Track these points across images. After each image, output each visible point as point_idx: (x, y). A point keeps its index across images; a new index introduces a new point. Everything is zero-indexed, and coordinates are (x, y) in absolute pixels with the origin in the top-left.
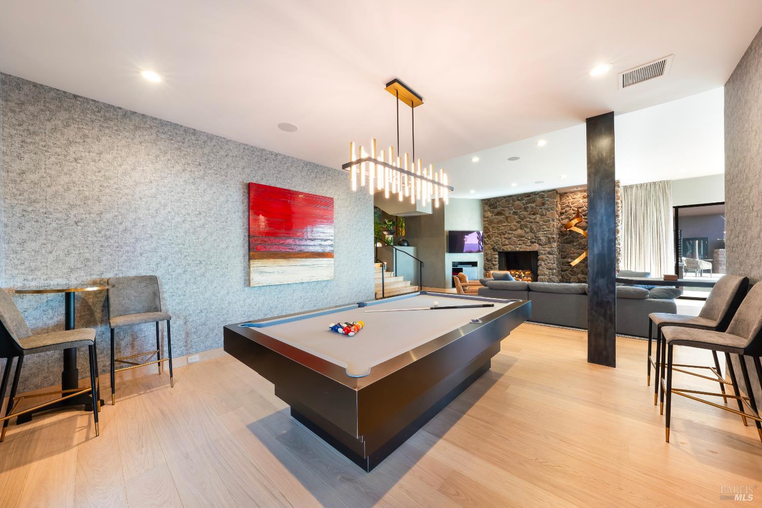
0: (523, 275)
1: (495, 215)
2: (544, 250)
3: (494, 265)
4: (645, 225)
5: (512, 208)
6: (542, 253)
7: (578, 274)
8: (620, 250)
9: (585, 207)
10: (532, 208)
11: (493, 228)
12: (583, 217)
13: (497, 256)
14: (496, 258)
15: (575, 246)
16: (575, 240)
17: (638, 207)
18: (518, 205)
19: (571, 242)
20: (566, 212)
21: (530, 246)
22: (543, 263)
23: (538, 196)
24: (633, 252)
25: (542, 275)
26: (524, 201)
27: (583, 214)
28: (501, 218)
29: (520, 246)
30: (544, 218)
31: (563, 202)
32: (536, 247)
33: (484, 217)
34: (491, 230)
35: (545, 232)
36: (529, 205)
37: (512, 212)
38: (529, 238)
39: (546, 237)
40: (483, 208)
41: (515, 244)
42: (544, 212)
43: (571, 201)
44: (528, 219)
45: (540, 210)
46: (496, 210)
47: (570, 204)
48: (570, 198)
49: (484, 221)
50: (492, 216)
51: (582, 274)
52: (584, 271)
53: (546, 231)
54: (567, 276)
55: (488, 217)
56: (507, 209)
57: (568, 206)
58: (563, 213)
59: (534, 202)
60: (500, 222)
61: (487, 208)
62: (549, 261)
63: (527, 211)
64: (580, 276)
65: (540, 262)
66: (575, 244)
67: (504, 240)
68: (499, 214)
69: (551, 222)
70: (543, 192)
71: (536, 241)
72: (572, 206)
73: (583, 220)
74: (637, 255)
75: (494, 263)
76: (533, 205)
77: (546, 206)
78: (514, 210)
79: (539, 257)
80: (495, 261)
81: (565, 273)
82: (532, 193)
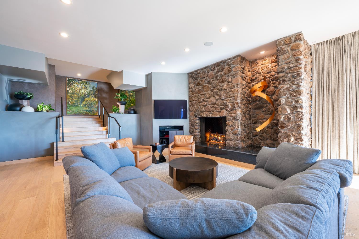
0: (220, 139)
1: (197, 86)
2: (231, 116)
3: (196, 129)
4: (340, 85)
5: (207, 78)
6: (229, 119)
7: (267, 139)
8: (303, 115)
9: (273, 72)
10: (221, 76)
11: (195, 97)
12: (272, 82)
13: (197, 121)
14: (197, 123)
15: (264, 111)
16: (264, 105)
17: (332, 65)
18: (211, 75)
19: (260, 108)
20: (256, 78)
21: (220, 112)
22: (229, 129)
23: (225, 64)
24: (326, 117)
25: (229, 140)
26: (215, 71)
27: (271, 79)
28: (200, 87)
29: (212, 112)
30: (230, 85)
31: (254, 70)
32: (224, 113)
33: (189, 88)
34: (193, 98)
35: (231, 99)
36: (218, 74)
37: (207, 81)
38: (219, 104)
39: (232, 102)
40: (189, 81)
41: (209, 111)
42: (230, 78)
43: (261, 67)
44: (218, 87)
45: (227, 77)
46: (197, 82)
47: (260, 70)
48: (260, 64)
49: (190, 92)
50: (194, 86)
51: (270, 140)
52: (272, 136)
53: (231, 97)
54: (257, 141)
55: (191, 88)
56: (204, 79)
57: (258, 73)
58: (254, 80)
59: (222, 70)
60: (199, 91)
61: (191, 80)
62: (234, 127)
63: (218, 80)
64: (269, 141)
65: (227, 127)
66: (264, 109)
67: (202, 107)
68: (198, 84)
69: (236, 88)
70: (229, 59)
71: (225, 107)
72: (261, 72)
73: (272, 85)
74: (330, 120)
75: (196, 127)
76: (222, 73)
77: (232, 73)
78: (208, 80)
79: (227, 122)
80: (196, 126)
81: (255, 138)
82: (221, 62)
